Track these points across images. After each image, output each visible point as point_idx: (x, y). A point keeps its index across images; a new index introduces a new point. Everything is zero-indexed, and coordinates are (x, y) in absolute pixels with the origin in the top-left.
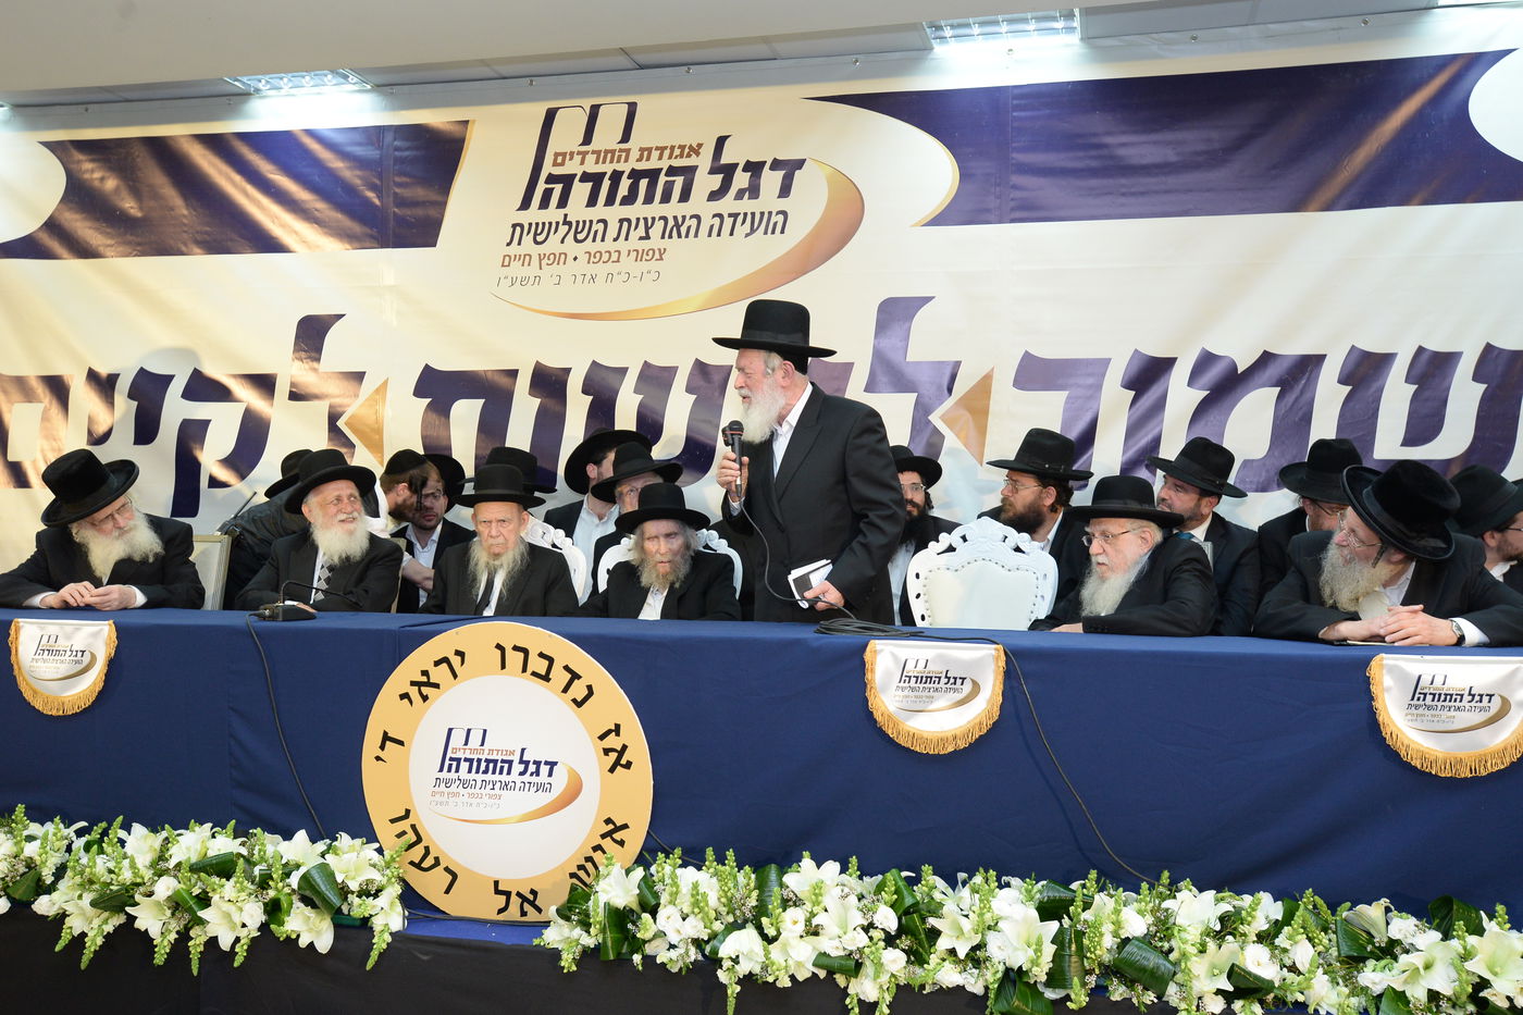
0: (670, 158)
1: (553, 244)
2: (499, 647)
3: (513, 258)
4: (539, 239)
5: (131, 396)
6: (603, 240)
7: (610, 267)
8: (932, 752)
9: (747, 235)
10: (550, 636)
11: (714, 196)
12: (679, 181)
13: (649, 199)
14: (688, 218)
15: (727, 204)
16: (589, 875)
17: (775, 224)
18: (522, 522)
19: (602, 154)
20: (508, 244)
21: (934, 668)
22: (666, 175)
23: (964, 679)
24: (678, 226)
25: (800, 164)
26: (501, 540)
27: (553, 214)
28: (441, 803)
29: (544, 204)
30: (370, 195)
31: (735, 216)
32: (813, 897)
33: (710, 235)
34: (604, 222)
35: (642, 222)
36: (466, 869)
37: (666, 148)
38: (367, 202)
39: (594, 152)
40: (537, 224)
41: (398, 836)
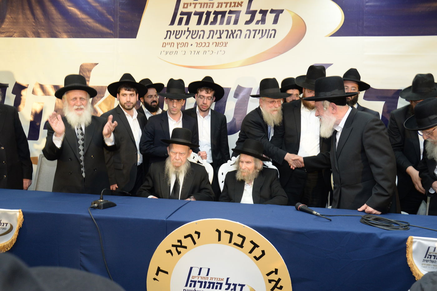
0: (230, 7)
1: (183, 39)
2: (217, 230)
3: (167, 44)
4: (178, 37)
5: (13, 92)
6: (203, 38)
7: (206, 49)
9: (260, 38)
10: (244, 227)
11: (247, 23)
12: (233, 16)
13: (222, 23)
14: (237, 31)
15: (253, 26)
17: (271, 34)
18: (189, 154)
19: (203, 4)
20: (165, 38)
22: (228, 14)
24: (233, 34)
25: (282, 11)
26: (180, 161)
27: (183, 27)
29: (180, 23)
30: (109, 17)
31: (256, 31)
33: (245, 38)
34: (204, 31)
35: (218, 32)
37: (228, 3)
38: (108, 20)
39: (199, 3)
40: (177, 31)
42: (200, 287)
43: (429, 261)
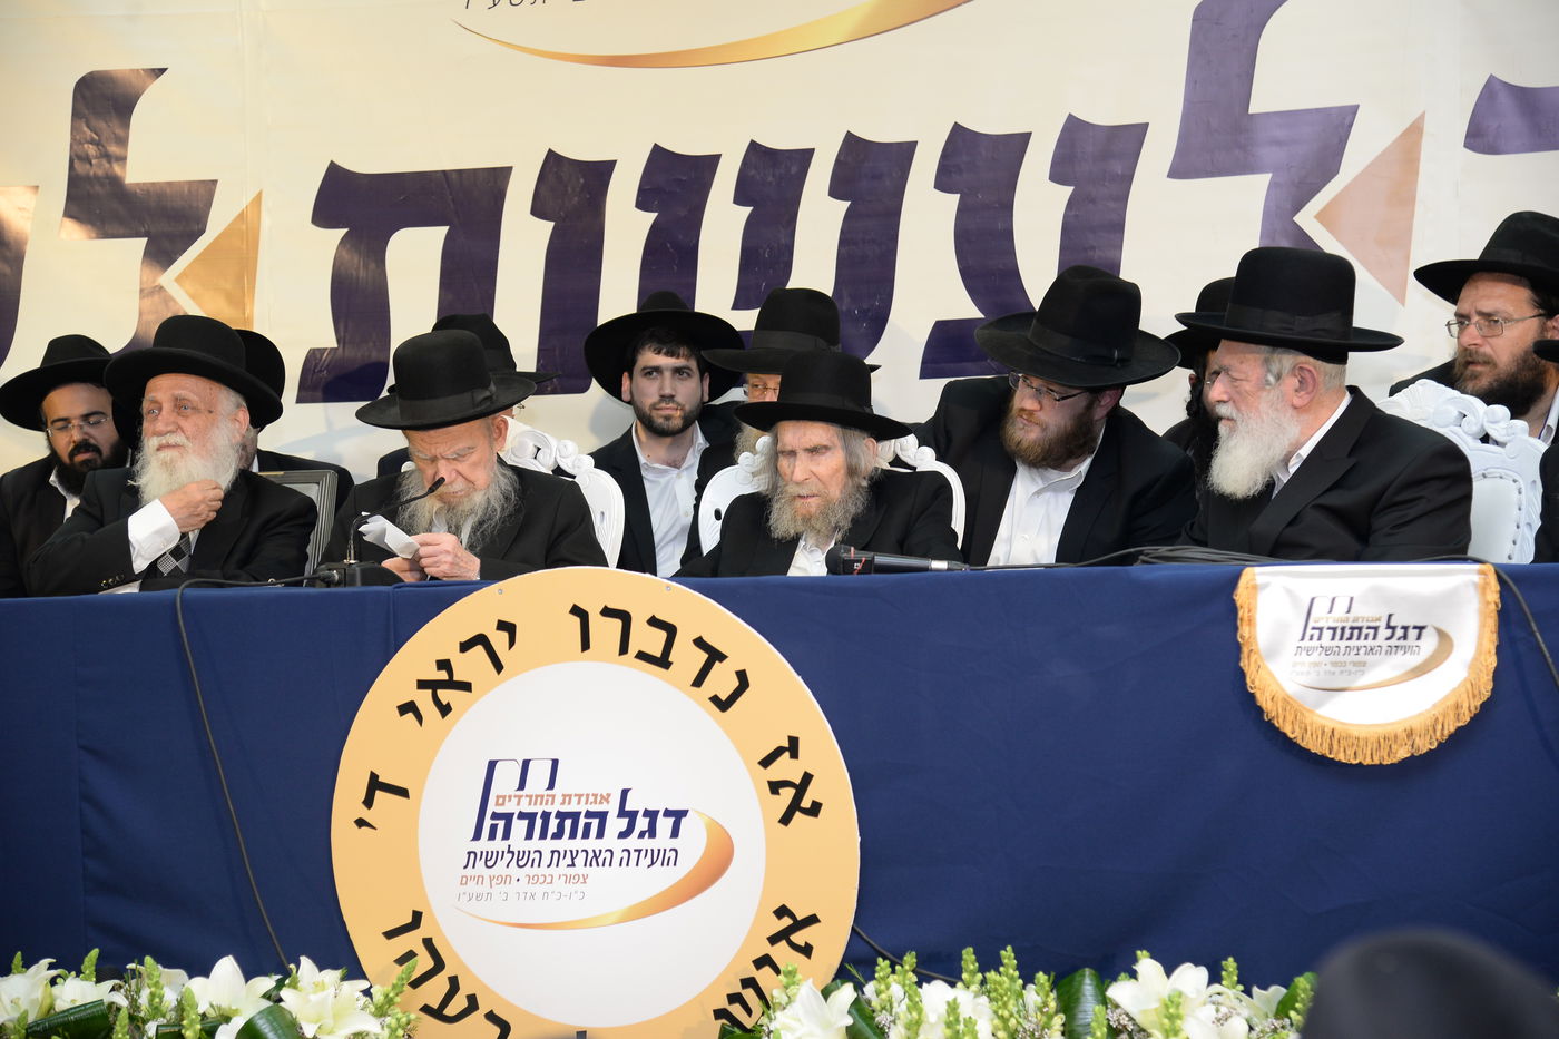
8: (1368, 762)
10: (668, 586)
16: (749, 1011)
21: (1365, 613)
23: (1421, 629)
28: (479, 897)
32: (1166, 1021)
36: (525, 1013)
41: (401, 961)
42: (526, 838)
43: (1315, 649)
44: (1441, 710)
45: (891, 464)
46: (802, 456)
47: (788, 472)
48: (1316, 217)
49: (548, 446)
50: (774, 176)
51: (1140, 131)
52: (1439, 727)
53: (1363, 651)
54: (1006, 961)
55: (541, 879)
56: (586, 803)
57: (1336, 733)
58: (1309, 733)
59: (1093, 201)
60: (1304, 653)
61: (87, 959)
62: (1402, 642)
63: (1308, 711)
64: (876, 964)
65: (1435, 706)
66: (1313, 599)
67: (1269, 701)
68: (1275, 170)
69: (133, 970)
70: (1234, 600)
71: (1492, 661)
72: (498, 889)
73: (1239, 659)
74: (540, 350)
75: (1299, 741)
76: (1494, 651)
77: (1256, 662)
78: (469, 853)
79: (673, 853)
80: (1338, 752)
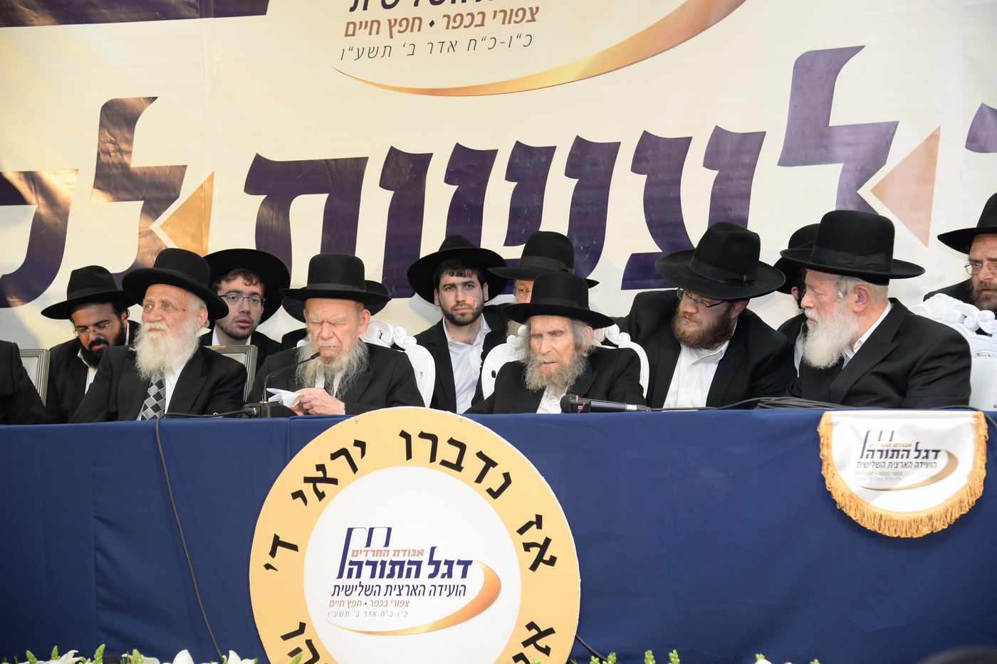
1: (405, 7)
2: (404, 434)
3: (358, 25)
4: (389, 1)
6: (464, 1)
10: (461, 419)
18: (361, 322)
41: (292, 654)
42: (371, 577)
43: (869, 463)
44: (950, 503)
45: (603, 343)
46: (546, 337)
47: (537, 348)
48: (871, 191)
49: (388, 330)
50: (530, 163)
51: (760, 136)
52: (949, 515)
53: (900, 465)
54: (672, 660)
55: (380, 603)
56: (409, 555)
57: (883, 517)
58: (866, 517)
59: (731, 180)
60: (862, 466)
61: (97, 651)
62: (925, 460)
63: (865, 502)
64: (590, 660)
65: (946, 501)
66: (868, 432)
67: (841, 497)
68: (846, 161)
69: (126, 658)
70: (818, 432)
71: (983, 473)
72: (353, 609)
73: (821, 469)
74: (384, 270)
75: (859, 522)
76: (984, 467)
77: (832, 471)
78: (335, 586)
79: (463, 588)
80: (884, 530)
